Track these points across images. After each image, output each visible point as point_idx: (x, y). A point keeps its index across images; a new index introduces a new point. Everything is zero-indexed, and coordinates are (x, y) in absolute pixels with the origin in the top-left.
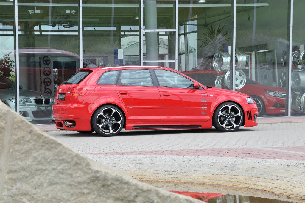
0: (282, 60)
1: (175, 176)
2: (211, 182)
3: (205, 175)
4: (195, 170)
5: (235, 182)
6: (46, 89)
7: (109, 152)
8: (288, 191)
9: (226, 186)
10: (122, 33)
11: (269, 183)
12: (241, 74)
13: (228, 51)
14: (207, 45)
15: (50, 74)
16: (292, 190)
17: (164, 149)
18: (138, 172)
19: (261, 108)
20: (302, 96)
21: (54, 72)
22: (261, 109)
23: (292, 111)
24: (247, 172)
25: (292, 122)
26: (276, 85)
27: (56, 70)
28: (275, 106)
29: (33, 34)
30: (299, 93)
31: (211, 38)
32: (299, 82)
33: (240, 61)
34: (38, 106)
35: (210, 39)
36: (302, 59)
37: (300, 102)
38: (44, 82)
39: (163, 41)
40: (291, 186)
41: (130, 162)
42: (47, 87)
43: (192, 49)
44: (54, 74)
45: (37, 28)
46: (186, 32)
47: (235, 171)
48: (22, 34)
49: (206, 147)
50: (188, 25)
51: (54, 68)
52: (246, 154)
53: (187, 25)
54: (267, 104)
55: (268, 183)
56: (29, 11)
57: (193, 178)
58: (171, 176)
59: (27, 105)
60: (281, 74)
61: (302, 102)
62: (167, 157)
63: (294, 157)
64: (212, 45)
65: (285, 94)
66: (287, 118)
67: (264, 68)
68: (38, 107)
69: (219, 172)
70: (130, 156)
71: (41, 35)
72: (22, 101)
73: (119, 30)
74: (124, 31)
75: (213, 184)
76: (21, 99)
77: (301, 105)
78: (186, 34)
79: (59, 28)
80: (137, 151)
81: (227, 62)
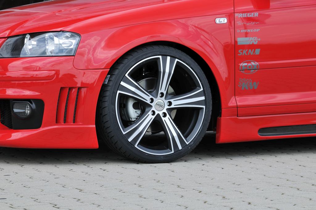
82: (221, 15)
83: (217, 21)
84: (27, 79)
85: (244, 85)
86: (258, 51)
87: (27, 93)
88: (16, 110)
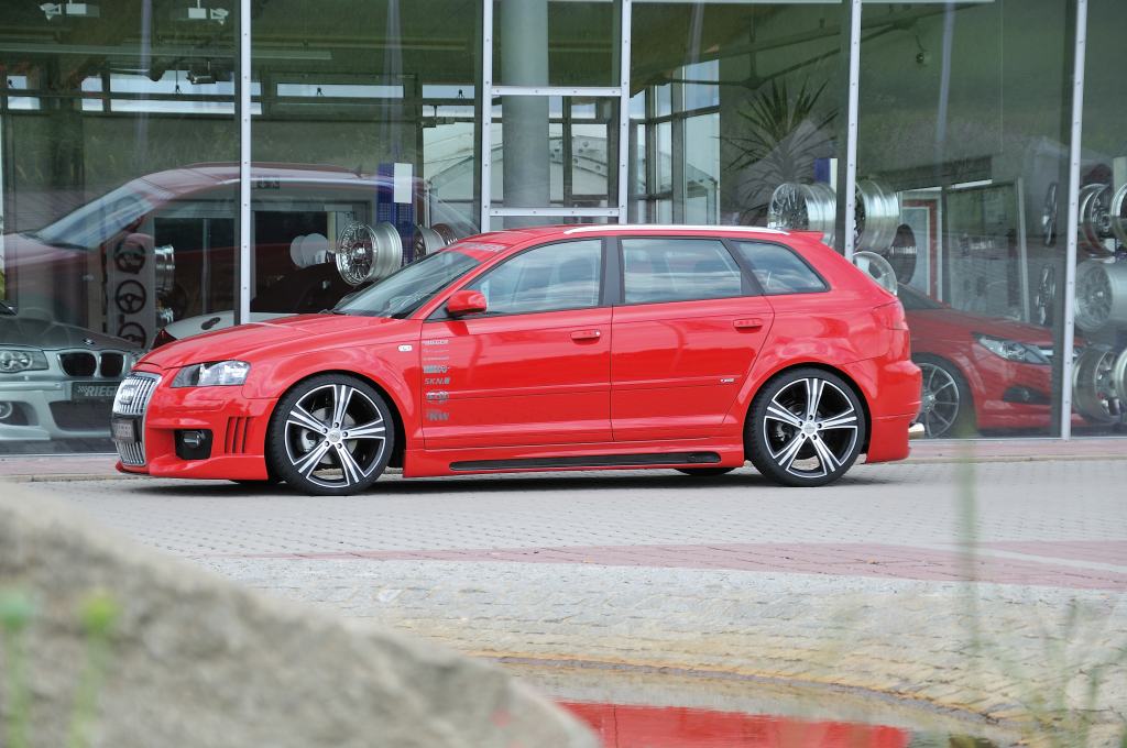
0: (1045, 219)
1: (552, 638)
2: (694, 661)
3: (674, 636)
4: (638, 613)
5: (788, 663)
6: (124, 325)
7: (317, 550)
8: (990, 695)
9: (750, 678)
10: (428, 112)
11: (922, 667)
12: (880, 269)
13: (827, 180)
14: (757, 160)
15: (141, 266)
16: (1005, 691)
17: (541, 544)
18: (409, 622)
19: (957, 404)
20: (1117, 358)
21: (160, 259)
22: (957, 409)
23: (1078, 417)
24: (840, 624)
25: (1073, 459)
26: (1023, 319)
27: (169, 250)
28: (1012, 394)
29: (76, 107)
30: (1108, 347)
31: (774, 135)
32: (1105, 306)
33: (875, 218)
34: (73, 384)
35: (769, 139)
36: (1118, 213)
37: (1111, 384)
38: (118, 299)
39: (589, 147)
40: (1006, 675)
41: (381, 584)
42: (129, 318)
43: (701, 181)
44: (160, 267)
45: (92, 84)
46: (677, 110)
47: (792, 622)
48: (33, 111)
49: (711, 539)
50: (687, 82)
51: (159, 244)
52: (858, 566)
53: (680, 81)
54: (982, 389)
55: (914, 667)
56: (43, 8)
57: (625, 647)
58: (537, 639)
59: (32, 379)
60: (1042, 276)
61: (1116, 383)
62: (537, 571)
63: (1048, 577)
64: (778, 162)
65: (1050, 353)
66: (1058, 443)
67: (976, 254)
68: (74, 387)
69: (731, 624)
70: (391, 564)
71: (107, 115)
72: (12, 363)
73: (414, 99)
74: (436, 103)
75: (701, 668)
76: (7, 356)
77: (1114, 393)
78: (677, 118)
79: (177, 87)
80: (431, 547)
81: (824, 222)
82: (405, 342)
83: (401, 348)
84: (200, 409)
85: (432, 415)
86: (447, 381)
87: (197, 423)
88: (186, 441)
